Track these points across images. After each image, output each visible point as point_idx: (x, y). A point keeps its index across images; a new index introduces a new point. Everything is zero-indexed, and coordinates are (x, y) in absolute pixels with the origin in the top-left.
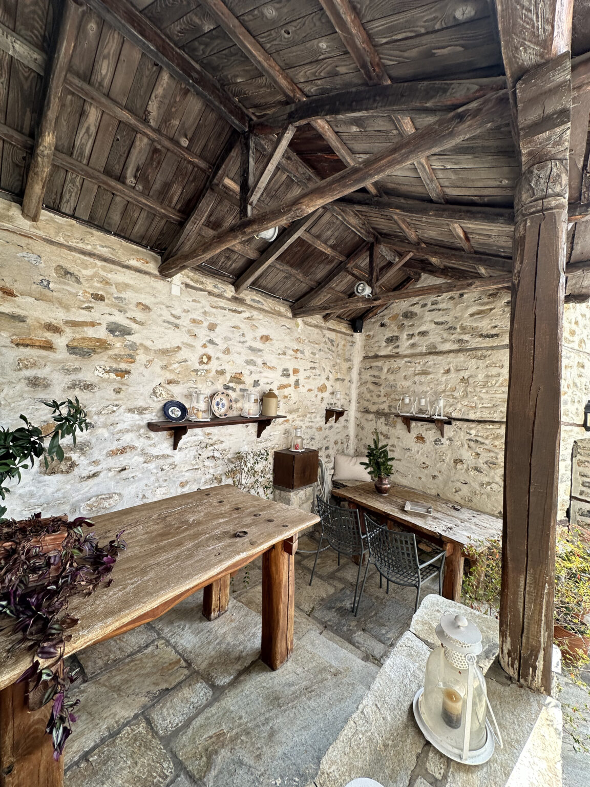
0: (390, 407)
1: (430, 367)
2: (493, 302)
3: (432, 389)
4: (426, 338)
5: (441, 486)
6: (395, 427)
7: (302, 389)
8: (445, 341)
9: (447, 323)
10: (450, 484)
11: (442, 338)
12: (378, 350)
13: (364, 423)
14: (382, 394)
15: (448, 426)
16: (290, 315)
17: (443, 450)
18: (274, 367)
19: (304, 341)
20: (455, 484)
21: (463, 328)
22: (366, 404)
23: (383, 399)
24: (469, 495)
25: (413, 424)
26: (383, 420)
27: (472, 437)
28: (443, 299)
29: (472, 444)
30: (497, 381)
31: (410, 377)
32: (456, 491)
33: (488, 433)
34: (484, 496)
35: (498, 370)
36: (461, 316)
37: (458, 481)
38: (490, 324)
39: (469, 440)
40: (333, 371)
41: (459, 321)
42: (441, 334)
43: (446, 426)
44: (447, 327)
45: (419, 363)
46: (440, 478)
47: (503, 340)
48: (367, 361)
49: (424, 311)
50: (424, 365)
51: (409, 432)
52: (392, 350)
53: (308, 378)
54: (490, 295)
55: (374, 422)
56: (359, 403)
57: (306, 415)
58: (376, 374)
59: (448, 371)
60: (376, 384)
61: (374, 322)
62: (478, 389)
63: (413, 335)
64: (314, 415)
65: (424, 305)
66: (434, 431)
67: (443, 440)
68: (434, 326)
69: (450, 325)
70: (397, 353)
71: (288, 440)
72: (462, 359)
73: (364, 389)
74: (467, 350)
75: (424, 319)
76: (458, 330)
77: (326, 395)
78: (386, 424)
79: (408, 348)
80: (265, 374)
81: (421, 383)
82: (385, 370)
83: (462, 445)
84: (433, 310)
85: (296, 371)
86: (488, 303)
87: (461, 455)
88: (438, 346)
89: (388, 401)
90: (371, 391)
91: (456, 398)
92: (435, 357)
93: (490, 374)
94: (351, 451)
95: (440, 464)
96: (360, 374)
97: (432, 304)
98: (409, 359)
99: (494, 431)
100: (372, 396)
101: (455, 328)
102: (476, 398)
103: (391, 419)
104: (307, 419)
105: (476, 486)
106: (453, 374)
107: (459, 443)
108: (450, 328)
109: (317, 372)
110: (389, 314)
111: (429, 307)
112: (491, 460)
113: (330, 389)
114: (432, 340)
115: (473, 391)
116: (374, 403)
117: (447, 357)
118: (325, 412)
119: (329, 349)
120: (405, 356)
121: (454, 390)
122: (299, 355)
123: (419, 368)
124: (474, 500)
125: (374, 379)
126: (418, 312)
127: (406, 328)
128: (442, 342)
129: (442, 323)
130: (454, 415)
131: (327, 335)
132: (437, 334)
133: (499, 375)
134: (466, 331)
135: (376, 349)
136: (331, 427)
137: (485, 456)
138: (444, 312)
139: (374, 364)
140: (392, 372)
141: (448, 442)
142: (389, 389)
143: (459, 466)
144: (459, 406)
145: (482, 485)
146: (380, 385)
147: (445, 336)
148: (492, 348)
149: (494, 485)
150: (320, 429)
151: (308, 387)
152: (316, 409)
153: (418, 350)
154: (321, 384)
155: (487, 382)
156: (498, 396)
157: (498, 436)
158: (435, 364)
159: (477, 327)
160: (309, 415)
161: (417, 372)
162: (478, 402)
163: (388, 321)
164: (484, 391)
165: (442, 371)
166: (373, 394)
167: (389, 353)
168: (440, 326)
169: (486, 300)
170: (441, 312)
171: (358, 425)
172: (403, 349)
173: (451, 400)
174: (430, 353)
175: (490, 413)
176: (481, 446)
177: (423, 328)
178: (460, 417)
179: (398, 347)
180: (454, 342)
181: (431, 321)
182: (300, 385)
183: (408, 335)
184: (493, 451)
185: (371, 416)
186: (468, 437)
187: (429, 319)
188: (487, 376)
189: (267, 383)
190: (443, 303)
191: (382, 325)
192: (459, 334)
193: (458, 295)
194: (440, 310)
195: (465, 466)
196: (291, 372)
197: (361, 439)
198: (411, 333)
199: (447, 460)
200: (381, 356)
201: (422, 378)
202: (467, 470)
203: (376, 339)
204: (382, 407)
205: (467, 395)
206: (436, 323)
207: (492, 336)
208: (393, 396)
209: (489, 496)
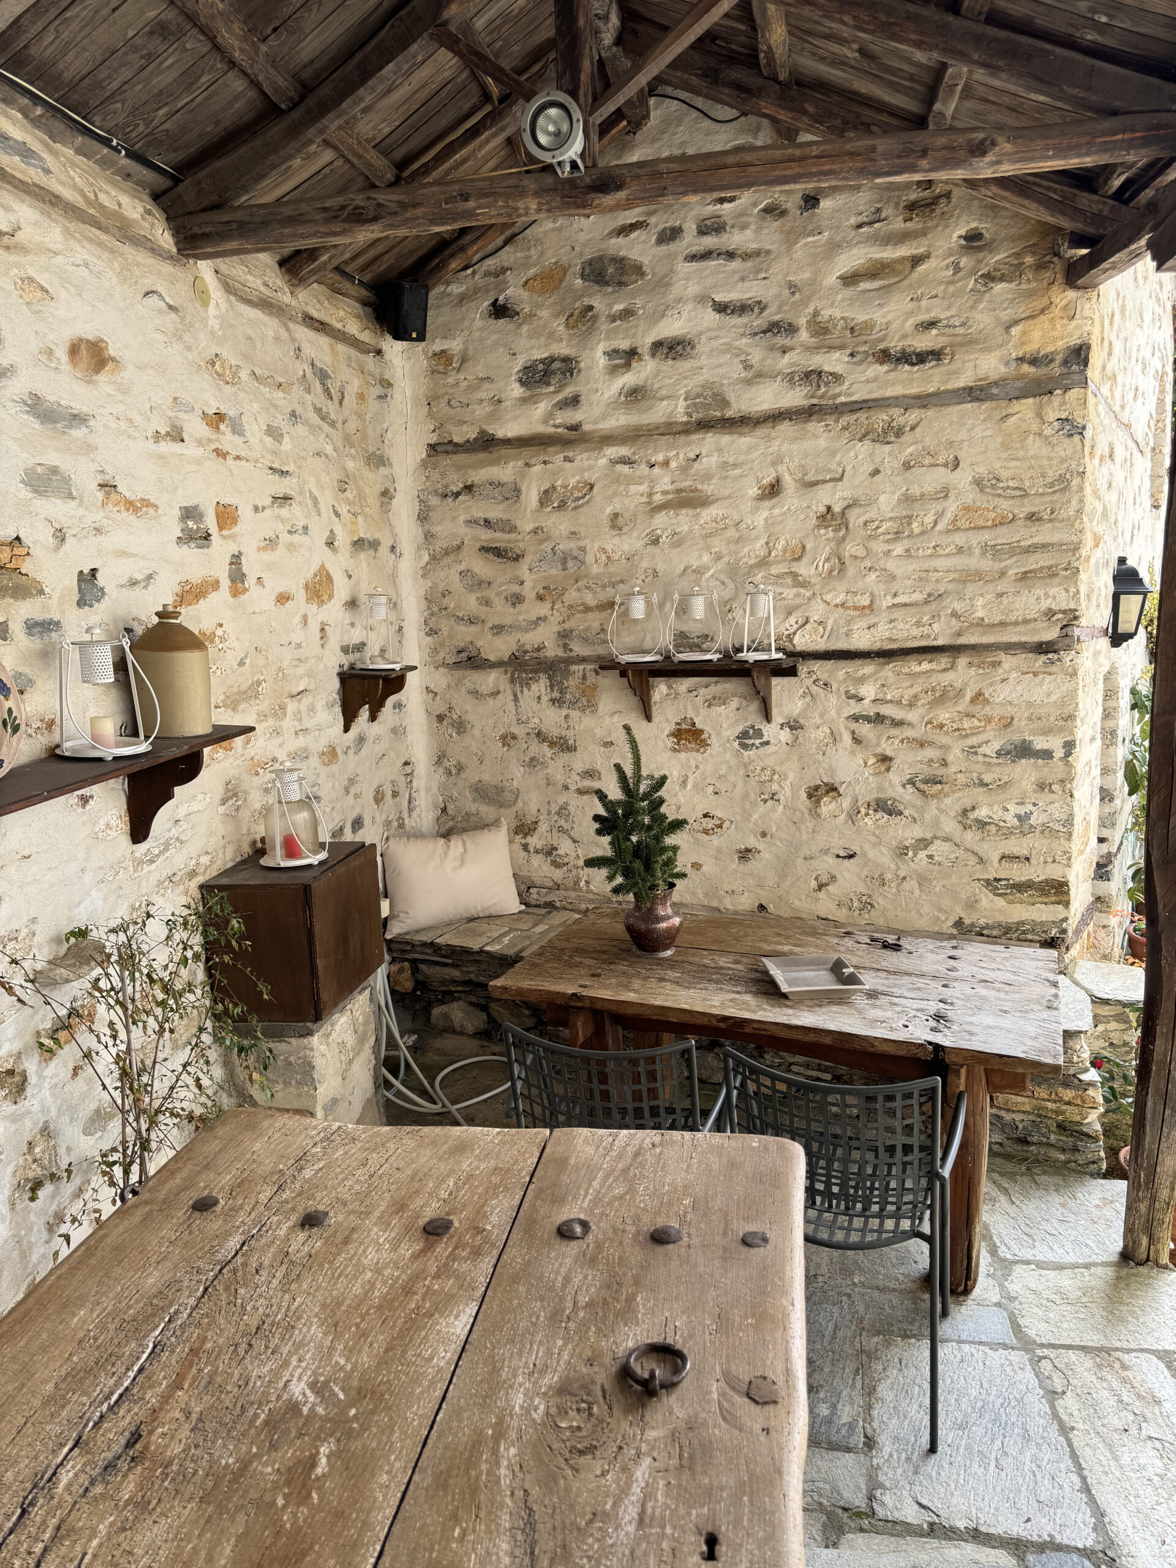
0: (564, 636)
1: (707, 477)
2: (924, 233)
3: (719, 557)
4: (684, 365)
5: (771, 879)
6: (591, 706)
7: (259, 598)
8: (756, 376)
9: (762, 307)
10: (800, 866)
11: (747, 366)
12: (493, 417)
13: (465, 706)
14: (529, 591)
15: (786, 680)
16: (165, 239)
17: (770, 762)
18: (146, 503)
19: (235, 370)
20: (815, 863)
21: (820, 329)
22: (464, 634)
23: (535, 609)
24: (861, 888)
25: (660, 689)
26: (540, 686)
27: (867, 708)
28: (743, 214)
29: (865, 729)
30: (940, 515)
31: (634, 518)
32: (820, 887)
33: (917, 689)
34: (912, 885)
35: (941, 476)
36: (812, 282)
37: (826, 852)
38: (910, 314)
39: (855, 718)
40: (343, 510)
41: (805, 302)
42: (739, 352)
43: (778, 684)
44: (760, 322)
45: (666, 463)
46: (766, 855)
47: (956, 373)
48: (446, 461)
49: (672, 257)
50: (684, 469)
51: (648, 718)
52: (549, 416)
53: (271, 543)
54: (912, 207)
55: (507, 697)
56: (432, 632)
57: (283, 708)
58: (495, 512)
59: (774, 490)
60: (498, 552)
61: (463, 298)
62: (878, 547)
63: (632, 354)
64: (306, 700)
65: (671, 235)
66: (734, 703)
67: (770, 731)
68: (711, 317)
69: (772, 314)
70: (574, 428)
71: (238, 827)
72: (822, 443)
73: (450, 576)
74: (839, 410)
75: (677, 290)
76: (804, 335)
77: (334, 611)
78: (557, 702)
79: (614, 405)
80: (115, 539)
81: (678, 541)
82: (531, 496)
83: (834, 737)
84: (706, 255)
85: (227, 516)
86: (903, 238)
87: (832, 771)
88: (731, 397)
89: (556, 617)
90: (482, 584)
91: (805, 585)
92: (726, 439)
93: (916, 491)
94: (425, 816)
95: (762, 809)
96: (423, 517)
97: (702, 232)
98: (623, 451)
99: (934, 680)
100: (487, 603)
101: (791, 329)
102: (873, 576)
103: (572, 683)
104: (288, 724)
105: (884, 858)
106: (791, 499)
107: (823, 733)
108: (774, 328)
109: (296, 513)
110: (526, 266)
111: (690, 241)
112: (928, 771)
113: (342, 590)
114: (706, 375)
115: (861, 552)
116: (498, 629)
117: (768, 438)
118: (336, 684)
119: (318, 411)
120: (608, 439)
121: (799, 554)
122: (228, 440)
123: (664, 482)
124: (880, 901)
125: (487, 536)
126: (645, 260)
127: (603, 325)
128: (749, 382)
129: (742, 309)
130: (802, 642)
131: (308, 351)
132: (728, 348)
133: (945, 493)
134: (833, 338)
135: (481, 411)
136: (361, 740)
137: (908, 762)
138: (749, 264)
139: (480, 475)
140: (562, 505)
141: (785, 735)
142: (555, 571)
143: (828, 806)
144: (817, 611)
145: (902, 852)
146: (517, 558)
147: (756, 356)
148: (924, 401)
149: (939, 849)
150: (331, 755)
151: (276, 584)
152: (310, 674)
153: (657, 413)
154: (314, 568)
155: (909, 519)
156: (941, 563)
157: (945, 692)
158: (724, 465)
159: (868, 326)
160: (291, 706)
161: (658, 498)
162: (880, 589)
163: (525, 295)
164: (899, 549)
165: (754, 491)
166: (491, 594)
167: (541, 429)
168: (735, 320)
169: (898, 224)
170: (735, 264)
171: (440, 718)
172: (597, 411)
173: (789, 593)
174: (705, 426)
175: (918, 624)
176: (894, 732)
177: (672, 327)
178: (821, 645)
179: (574, 401)
180: (791, 379)
181: (702, 299)
182: (250, 581)
183: (612, 354)
184: (931, 743)
185: (491, 679)
186: (854, 708)
187: (693, 289)
188: (908, 499)
189: (133, 583)
190: (744, 227)
191: (500, 311)
192: (807, 348)
193: (797, 198)
194: (731, 255)
195: (846, 802)
196: (210, 522)
197: (460, 768)
198: (624, 345)
199: (785, 794)
200: (507, 442)
201: (683, 521)
202: (853, 814)
203: (478, 369)
204: (531, 639)
205: (842, 571)
206: (721, 308)
207: (921, 358)
208: (571, 596)
209: (923, 881)
